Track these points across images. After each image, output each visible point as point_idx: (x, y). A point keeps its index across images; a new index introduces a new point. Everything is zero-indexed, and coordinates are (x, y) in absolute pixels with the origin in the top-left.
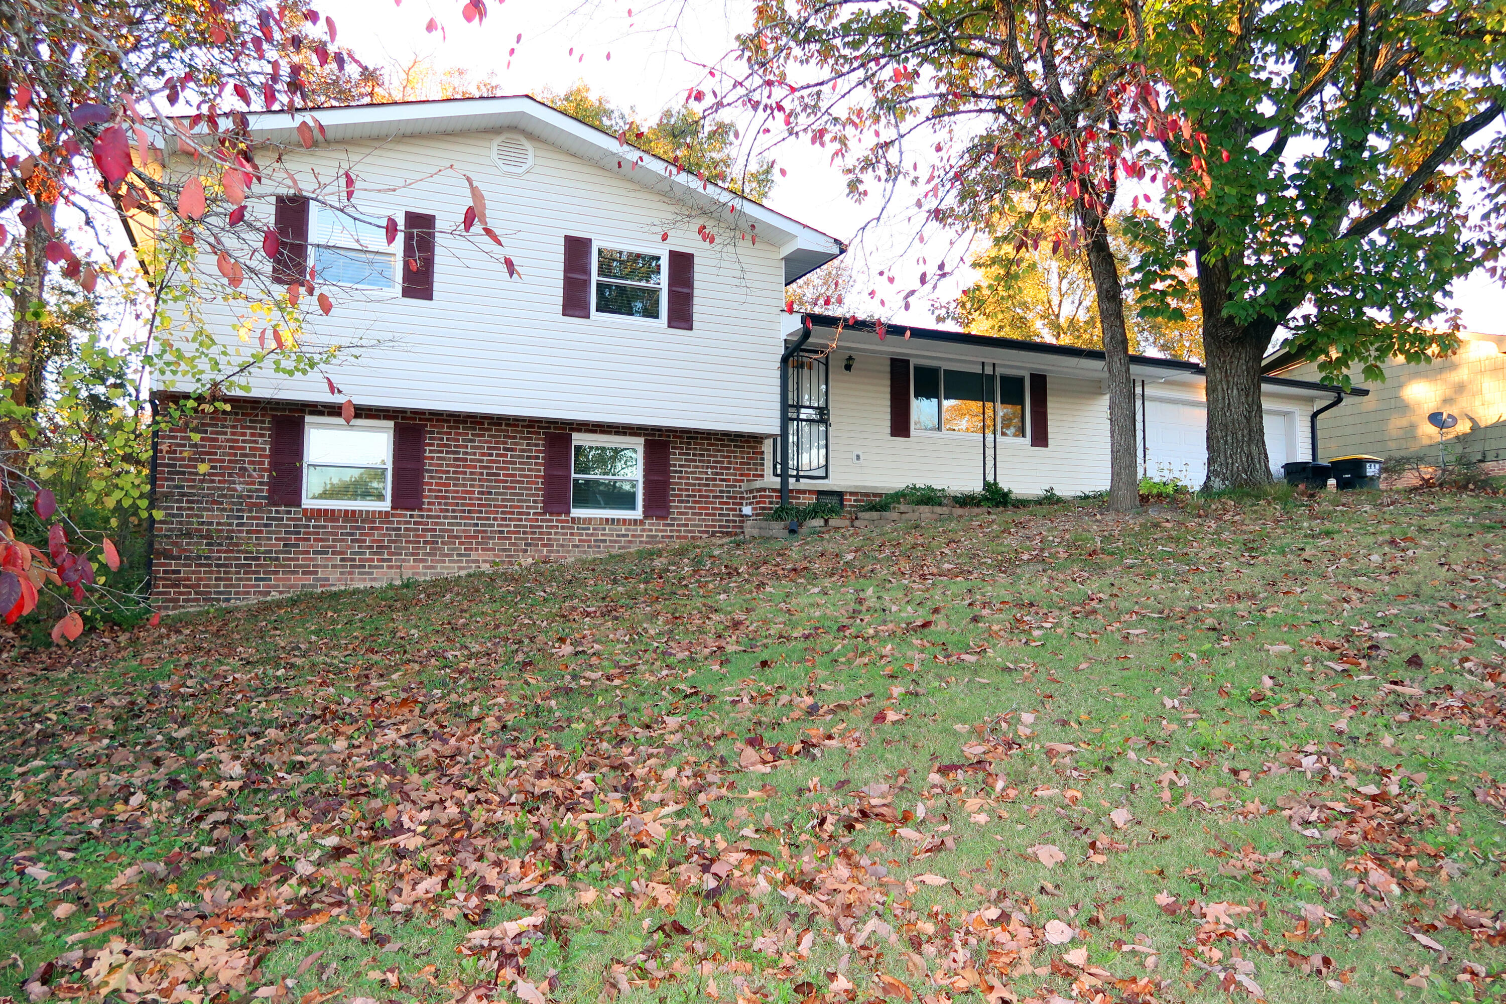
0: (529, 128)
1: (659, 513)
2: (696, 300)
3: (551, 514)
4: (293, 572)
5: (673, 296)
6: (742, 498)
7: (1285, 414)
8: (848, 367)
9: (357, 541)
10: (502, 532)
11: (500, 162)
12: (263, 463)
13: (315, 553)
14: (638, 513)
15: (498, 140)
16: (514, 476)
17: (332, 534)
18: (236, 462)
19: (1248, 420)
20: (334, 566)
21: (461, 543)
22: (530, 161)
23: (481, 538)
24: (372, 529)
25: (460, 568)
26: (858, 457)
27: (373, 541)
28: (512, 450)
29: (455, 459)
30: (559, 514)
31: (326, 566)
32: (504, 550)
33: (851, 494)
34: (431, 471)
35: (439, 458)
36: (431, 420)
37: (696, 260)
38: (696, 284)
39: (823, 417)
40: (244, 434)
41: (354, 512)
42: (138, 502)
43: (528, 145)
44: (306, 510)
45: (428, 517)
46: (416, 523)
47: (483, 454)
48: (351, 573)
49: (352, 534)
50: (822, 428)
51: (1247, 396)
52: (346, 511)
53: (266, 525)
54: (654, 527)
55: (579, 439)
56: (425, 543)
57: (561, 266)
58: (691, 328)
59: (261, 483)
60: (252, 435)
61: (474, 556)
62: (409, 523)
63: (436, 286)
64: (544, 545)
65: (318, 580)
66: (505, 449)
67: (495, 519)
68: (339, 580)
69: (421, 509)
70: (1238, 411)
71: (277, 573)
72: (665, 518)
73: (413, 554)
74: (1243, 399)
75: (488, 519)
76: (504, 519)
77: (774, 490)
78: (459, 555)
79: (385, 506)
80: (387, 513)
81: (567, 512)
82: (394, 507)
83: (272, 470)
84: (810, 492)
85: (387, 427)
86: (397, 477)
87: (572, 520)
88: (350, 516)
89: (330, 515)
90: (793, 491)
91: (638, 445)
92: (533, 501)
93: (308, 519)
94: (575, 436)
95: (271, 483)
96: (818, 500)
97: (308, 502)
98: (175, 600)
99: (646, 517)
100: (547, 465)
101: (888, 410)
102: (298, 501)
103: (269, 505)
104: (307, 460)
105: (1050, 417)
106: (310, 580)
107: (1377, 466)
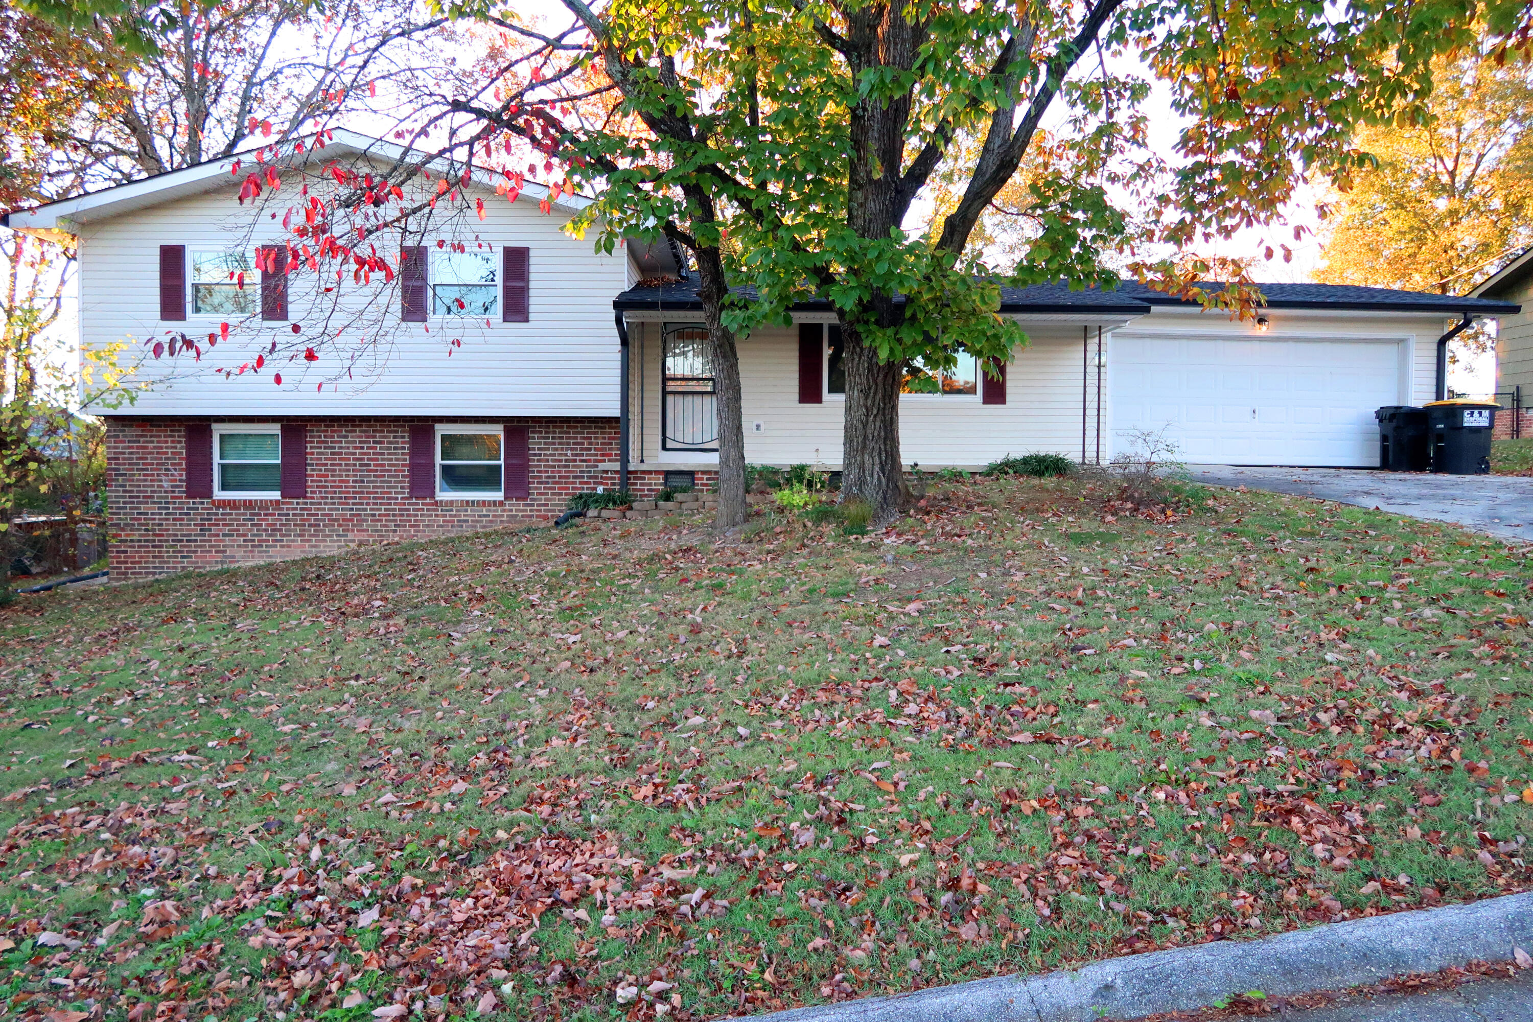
1: (519, 494)
2: (532, 292)
3: (417, 498)
4: (208, 552)
5: (508, 291)
7: (1400, 341)
9: (255, 525)
10: (374, 515)
12: (181, 464)
13: (224, 535)
14: (500, 495)
16: (382, 465)
17: (236, 520)
18: (162, 464)
20: (239, 546)
21: (339, 526)
23: (357, 521)
24: (266, 515)
25: (339, 547)
26: (758, 427)
27: (268, 525)
28: (380, 442)
29: (332, 453)
30: (426, 498)
31: (233, 546)
32: (377, 531)
33: (703, 472)
34: (314, 465)
35: (318, 453)
36: (310, 421)
37: (532, 253)
38: (532, 277)
40: (166, 442)
41: (252, 501)
44: (215, 501)
45: (312, 504)
46: (302, 509)
47: (356, 448)
48: (252, 552)
49: (251, 520)
52: (246, 501)
53: (186, 514)
54: (515, 507)
55: (441, 430)
56: (310, 525)
58: (527, 320)
59: (180, 481)
60: (173, 442)
61: (350, 536)
62: (295, 509)
63: (290, 308)
64: (411, 526)
65: (226, 557)
66: (375, 442)
67: (368, 504)
68: (243, 557)
69: (305, 498)
71: (196, 551)
72: (525, 498)
73: (300, 535)
75: (362, 504)
76: (375, 504)
78: (338, 536)
79: (276, 495)
80: (277, 502)
81: (432, 496)
82: (283, 496)
83: (189, 470)
84: (657, 472)
85: (276, 429)
86: (284, 471)
87: (436, 503)
88: (249, 504)
89: (233, 505)
90: (635, 472)
91: (498, 431)
92: (400, 487)
93: (218, 508)
94: (438, 426)
95: (189, 481)
96: (666, 479)
97: (219, 494)
98: (125, 574)
99: (506, 498)
100: (412, 454)
101: (797, 375)
102: (209, 494)
103: (188, 497)
104: (216, 459)
105: (1010, 369)
106: (221, 557)
107: (1486, 413)
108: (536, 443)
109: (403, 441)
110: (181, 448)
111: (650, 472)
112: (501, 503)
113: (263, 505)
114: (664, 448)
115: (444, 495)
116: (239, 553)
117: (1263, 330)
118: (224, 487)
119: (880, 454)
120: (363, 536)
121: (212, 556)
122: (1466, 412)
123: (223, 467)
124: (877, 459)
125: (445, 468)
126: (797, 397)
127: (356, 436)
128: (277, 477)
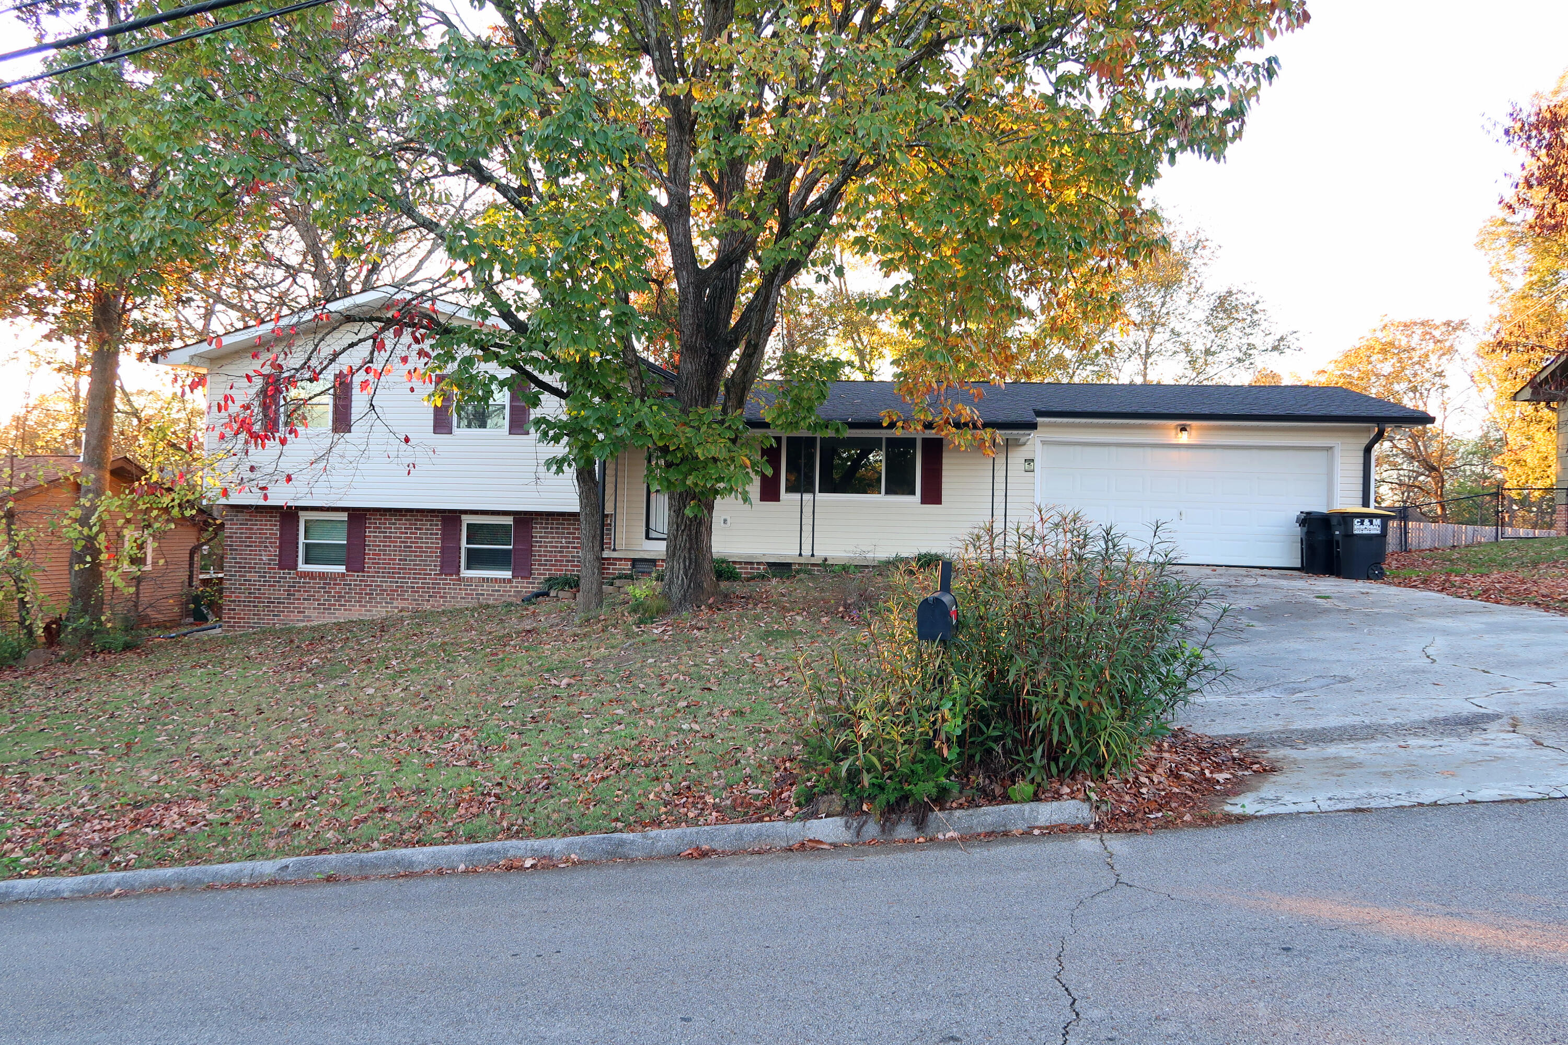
1: (523, 574)
2: (531, 411)
3: (447, 575)
4: (292, 612)
5: (513, 409)
7: (1326, 448)
9: (327, 592)
10: (413, 587)
12: (275, 543)
13: (304, 599)
14: (508, 574)
17: (313, 587)
18: (263, 542)
20: (314, 608)
21: (387, 595)
23: (400, 591)
24: (335, 584)
25: (387, 612)
26: (725, 521)
27: (336, 592)
28: (420, 529)
29: (384, 537)
30: (453, 575)
31: (310, 608)
32: (415, 600)
33: (663, 560)
34: (369, 546)
35: (374, 537)
36: (369, 511)
40: (266, 525)
41: (325, 573)
44: (299, 572)
45: (368, 577)
46: (360, 581)
47: (402, 533)
48: (323, 613)
49: (324, 588)
52: (321, 573)
53: (278, 582)
54: (520, 585)
55: (466, 521)
56: (366, 594)
58: (527, 433)
59: (275, 556)
60: (270, 526)
61: (395, 604)
62: (356, 581)
63: (353, 424)
64: (441, 597)
65: (305, 617)
66: (416, 529)
67: (409, 578)
68: (317, 617)
69: (363, 572)
71: (284, 611)
72: (528, 578)
73: (358, 602)
75: (405, 578)
76: (415, 578)
78: (386, 603)
79: (342, 569)
80: (343, 574)
81: (458, 573)
82: (347, 570)
83: (281, 547)
84: (627, 559)
85: (344, 516)
86: (348, 549)
87: (459, 580)
88: (322, 576)
89: (311, 575)
90: (609, 559)
91: (510, 522)
92: (433, 566)
93: (300, 578)
94: (464, 517)
95: (280, 556)
96: (633, 566)
97: (302, 567)
98: (233, 627)
99: (513, 577)
100: (443, 539)
101: (759, 478)
102: (295, 567)
103: (279, 568)
104: (302, 539)
105: (945, 474)
106: (301, 616)
107: (1377, 522)
108: (538, 532)
109: (437, 528)
110: (276, 530)
111: (621, 559)
112: (510, 581)
113: (334, 576)
114: (648, 537)
115: (466, 573)
116: (314, 614)
117: (1184, 438)
118: (306, 562)
119: (684, 561)
120: (405, 604)
121: (295, 616)
122: (1356, 521)
123: (307, 546)
124: (682, 566)
125: (469, 550)
126: (758, 495)
127: (402, 524)
128: (343, 554)
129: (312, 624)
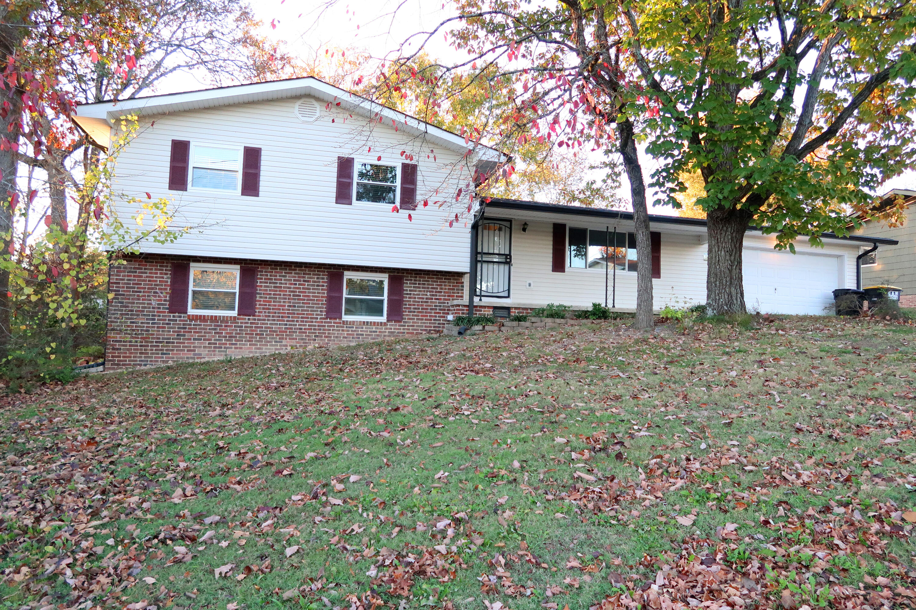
0: (317, 95)
1: (396, 319)
2: (418, 192)
3: (330, 318)
4: (181, 350)
5: (403, 190)
6: (449, 310)
8: (524, 230)
9: (218, 333)
10: (301, 329)
11: (300, 116)
12: (166, 289)
13: (194, 339)
14: (383, 319)
15: (299, 102)
16: (309, 296)
17: (204, 329)
18: (152, 289)
19: (730, 271)
20: (205, 347)
21: (277, 335)
22: (318, 114)
23: (289, 332)
24: (226, 326)
25: (276, 349)
26: (530, 285)
27: (227, 333)
28: (308, 281)
29: (275, 287)
30: (335, 319)
31: (200, 347)
32: (302, 339)
33: (516, 308)
34: (260, 294)
35: (265, 286)
36: (261, 264)
37: (418, 168)
38: (420, 182)
39: (507, 260)
40: (156, 273)
41: (216, 317)
42: (72, 315)
43: (317, 104)
44: (189, 316)
45: (259, 320)
46: (251, 323)
47: (291, 284)
48: (214, 351)
49: (215, 329)
50: (507, 267)
51: (731, 255)
52: (212, 316)
53: (167, 324)
54: (393, 326)
55: (348, 275)
56: (257, 334)
57: (335, 175)
58: (415, 209)
59: (165, 301)
60: (161, 274)
61: (284, 342)
62: (247, 323)
63: (261, 189)
64: (326, 337)
65: (195, 355)
66: (304, 281)
67: (297, 321)
68: (207, 355)
69: (254, 315)
70: (724, 266)
71: (173, 350)
72: (400, 322)
73: (249, 341)
74: (728, 258)
75: (293, 321)
76: (302, 321)
77: (465, 306)
78: (276, 342)
79: (234, 313)
80: (235, 317)
81: (340, 318)
82: (239, 314)
83: (171, 293)
84: (489, 307)
85: (236, 269)
86: (241, 297)
87: (343, 322)
88: (214, 319)
89: (203, 319)
90: (476, 306)
91: (385, 278)
92: (320, 311)
93: (191, 321)
94: (346, 273)
95: (170, 301)
96: (494, 310)
97: (191, 311)
99: (388, 321)
100: (329, 290)
101: (551, 255)
102: (185, 311)
103: (169, 312)
104: (191, 287)
105: (662, 259)
106: (191, 354)
107: (897, 293)
108: (408, 286)
109: (323, 280)
110: (167, 279)
111: (485, 307)
112: (385, 324)
113: (225, 320)
115: (346, 318)
116: (204, 352)
118: (195, 307)
120: (294, 343)
121: (185, 353)
122: (889, 292)
123: (194, 292)
125: (348, 300)
126: (551, 268)
127: (292, 276)
128: (235, 301)
129: (203, 360)
